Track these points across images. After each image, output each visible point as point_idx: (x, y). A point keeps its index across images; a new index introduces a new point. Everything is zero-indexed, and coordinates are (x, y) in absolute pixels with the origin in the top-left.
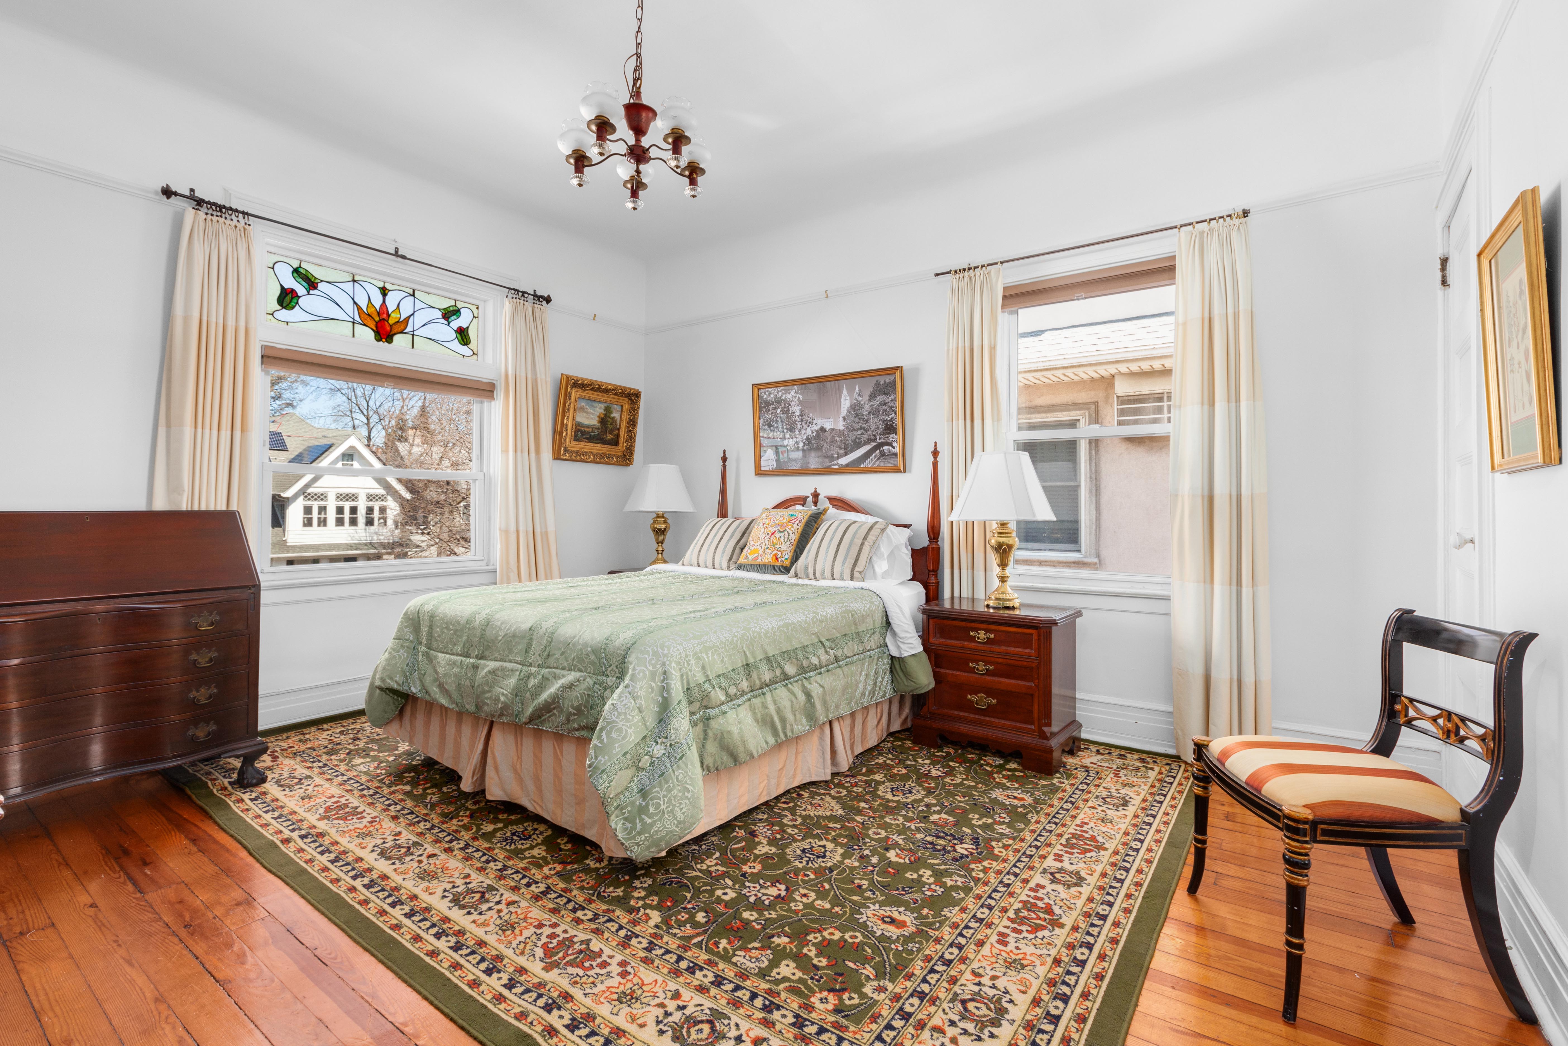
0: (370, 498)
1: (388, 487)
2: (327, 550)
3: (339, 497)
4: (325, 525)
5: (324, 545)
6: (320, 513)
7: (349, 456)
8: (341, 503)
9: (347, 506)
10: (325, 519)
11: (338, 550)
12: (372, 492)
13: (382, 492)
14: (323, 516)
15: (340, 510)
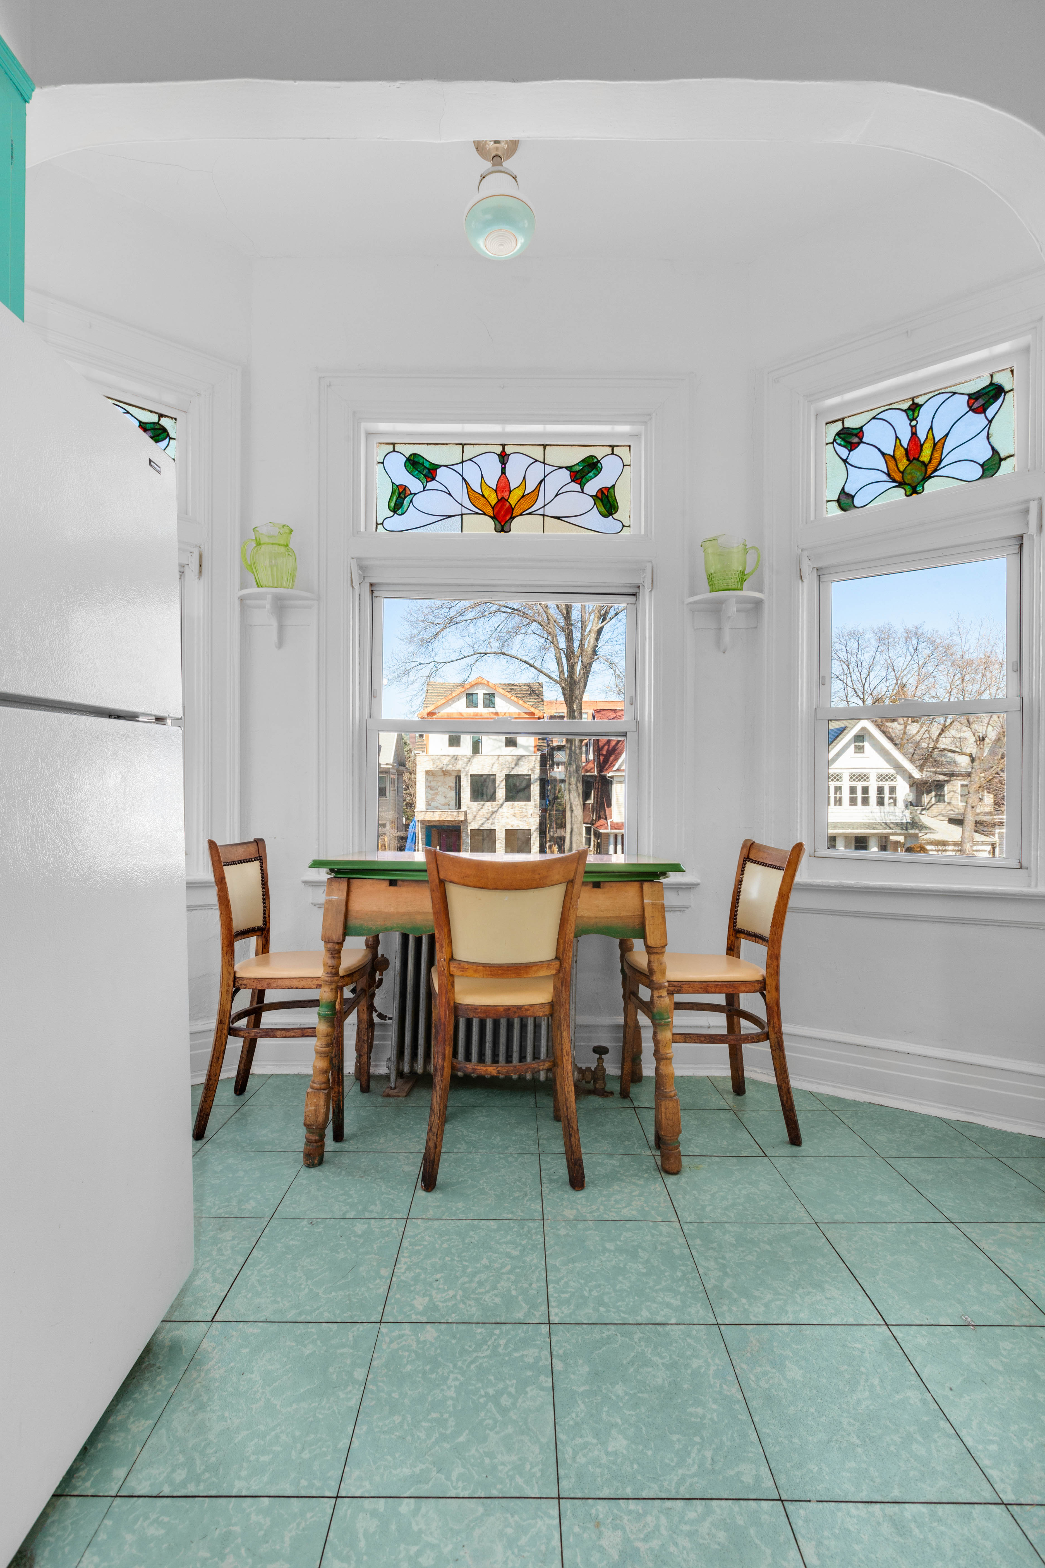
0: (882, 778)
1: (898, 767)
2: (844, 828)
3: (853, 777)
4: (840, 804)
5: (841, 823)
6: (836, 793)
7: (859, 738)
8: (854, 783)
9: (859, 785)
10: (840, 798)
11: (853, 828)
12: (881, 772)
13: (892, 771)
14: (838, 796)
15: (853, 790)
